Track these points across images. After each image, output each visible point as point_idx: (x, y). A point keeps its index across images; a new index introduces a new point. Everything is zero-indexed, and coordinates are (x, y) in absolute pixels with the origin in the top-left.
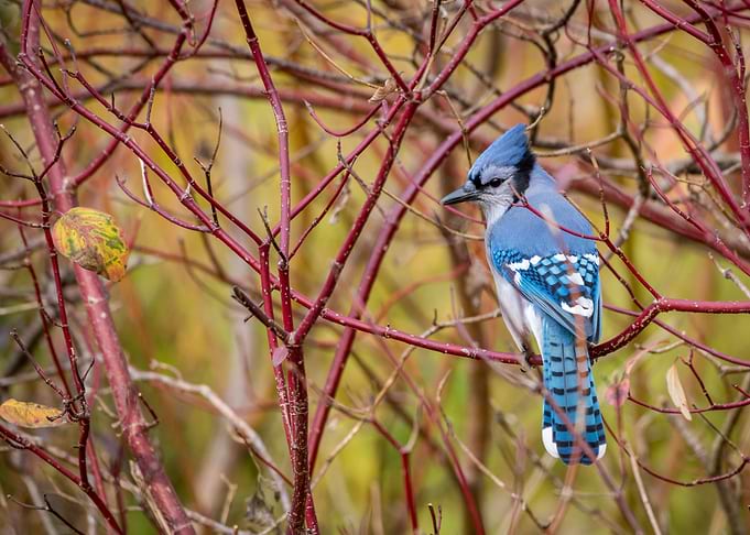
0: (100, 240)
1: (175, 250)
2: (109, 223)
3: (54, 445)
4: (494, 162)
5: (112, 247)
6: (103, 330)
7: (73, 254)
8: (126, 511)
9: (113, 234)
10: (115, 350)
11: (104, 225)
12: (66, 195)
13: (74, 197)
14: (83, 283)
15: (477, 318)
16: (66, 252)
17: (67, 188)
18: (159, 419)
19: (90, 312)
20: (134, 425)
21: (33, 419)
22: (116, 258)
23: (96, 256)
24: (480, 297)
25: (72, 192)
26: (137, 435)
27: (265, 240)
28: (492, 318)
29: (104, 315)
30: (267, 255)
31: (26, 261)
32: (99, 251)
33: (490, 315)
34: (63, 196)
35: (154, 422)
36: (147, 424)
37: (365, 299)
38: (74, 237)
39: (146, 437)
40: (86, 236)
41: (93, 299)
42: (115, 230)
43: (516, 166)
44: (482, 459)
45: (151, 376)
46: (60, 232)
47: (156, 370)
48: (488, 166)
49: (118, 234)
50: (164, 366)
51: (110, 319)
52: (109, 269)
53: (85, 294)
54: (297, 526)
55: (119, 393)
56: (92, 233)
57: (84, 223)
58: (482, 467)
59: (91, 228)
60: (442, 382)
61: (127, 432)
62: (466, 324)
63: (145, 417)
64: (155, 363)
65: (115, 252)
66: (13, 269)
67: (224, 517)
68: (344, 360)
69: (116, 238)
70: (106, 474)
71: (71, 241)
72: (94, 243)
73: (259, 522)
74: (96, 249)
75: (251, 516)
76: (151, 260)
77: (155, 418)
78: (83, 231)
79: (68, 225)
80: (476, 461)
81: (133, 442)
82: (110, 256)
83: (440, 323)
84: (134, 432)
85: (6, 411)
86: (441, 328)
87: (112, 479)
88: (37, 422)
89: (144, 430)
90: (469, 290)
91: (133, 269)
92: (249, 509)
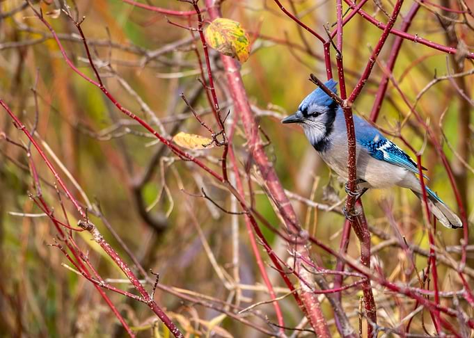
0: (234, 38)
1: (282, 37)
2: (238, 27)
3: (210, 155)
4: (316, 102)
5: (241, 42)
6: (237, 88)
7: (218, 46)
8: (254, 194)
9: (241, 33)
10: (244, 100)
11: (235, 29)
12: (215, 8)
13: (219, 9)
14: (225, 60)
15: (461, 75)
16: (214, 46)
17: (215, 4)
18: (271, 140)
19: (229, 78)
20: (256, 144)
21: (194, 144)
22: (242, 48)
23: (231, 48)
24: (463, 62)
25: (218, 6)
26: (258, 151)
27: (327, 40)
28: (469, 74)
29: (237, 79)
30: (328, 49)
31: (194, 46)
32: (233, 45)
33: (468, 72)
34: (213, 9)
35: (268, 143)
36: (264, 144)
37: (392, 68)
38: (218, 36)
39: (263, 151)
40: (225, 36)
41: (231, 70)
42: (242, 31)
43: (329, 106)
44: (467, 160)
45: (268, 113)
46: (209, 33)
47: (272, 110)
48: (312, 104)
49: (244, 34)
50: (276, 107)
51: (241, 82)
52: (239, 55)
53: (227, 67)
54: (350, 211)
55: (247, 125)
56: (228, 34)
57: (223, 28)
58: (466, 165)
59: (228, 31)
60: (443, 115)
61: (253, 148)
62: (455, 78)
63: (263, 139)
64: (270, 106)
65: (242, 45)
66: (186, 51)
67: (313, 197)
68: (380, 103)
69: (243, 36)
70: (242, 172)
71: (216, 39)
72: (230, 40)
73: (331, 201)
74: (231, 43)
75: (325, 198)
76: (268, 44)
77: (268, 140)
78: (223, 33)
79: (214, 29)
80: (463, 161)
81: (256, 154)
82: (240, 47)
83: (439, 78)
84: (256, 148)
85: (178, 140)
86: (439, 80)
87: (245, 175)
88: (196, 146)
89: (262, 147)
90: (457, 58)
91: (257, 50)
92: (325, 193)
